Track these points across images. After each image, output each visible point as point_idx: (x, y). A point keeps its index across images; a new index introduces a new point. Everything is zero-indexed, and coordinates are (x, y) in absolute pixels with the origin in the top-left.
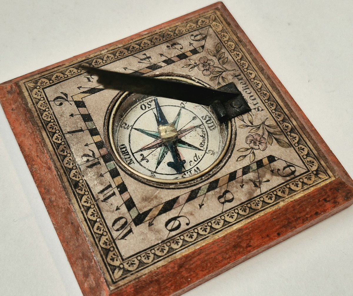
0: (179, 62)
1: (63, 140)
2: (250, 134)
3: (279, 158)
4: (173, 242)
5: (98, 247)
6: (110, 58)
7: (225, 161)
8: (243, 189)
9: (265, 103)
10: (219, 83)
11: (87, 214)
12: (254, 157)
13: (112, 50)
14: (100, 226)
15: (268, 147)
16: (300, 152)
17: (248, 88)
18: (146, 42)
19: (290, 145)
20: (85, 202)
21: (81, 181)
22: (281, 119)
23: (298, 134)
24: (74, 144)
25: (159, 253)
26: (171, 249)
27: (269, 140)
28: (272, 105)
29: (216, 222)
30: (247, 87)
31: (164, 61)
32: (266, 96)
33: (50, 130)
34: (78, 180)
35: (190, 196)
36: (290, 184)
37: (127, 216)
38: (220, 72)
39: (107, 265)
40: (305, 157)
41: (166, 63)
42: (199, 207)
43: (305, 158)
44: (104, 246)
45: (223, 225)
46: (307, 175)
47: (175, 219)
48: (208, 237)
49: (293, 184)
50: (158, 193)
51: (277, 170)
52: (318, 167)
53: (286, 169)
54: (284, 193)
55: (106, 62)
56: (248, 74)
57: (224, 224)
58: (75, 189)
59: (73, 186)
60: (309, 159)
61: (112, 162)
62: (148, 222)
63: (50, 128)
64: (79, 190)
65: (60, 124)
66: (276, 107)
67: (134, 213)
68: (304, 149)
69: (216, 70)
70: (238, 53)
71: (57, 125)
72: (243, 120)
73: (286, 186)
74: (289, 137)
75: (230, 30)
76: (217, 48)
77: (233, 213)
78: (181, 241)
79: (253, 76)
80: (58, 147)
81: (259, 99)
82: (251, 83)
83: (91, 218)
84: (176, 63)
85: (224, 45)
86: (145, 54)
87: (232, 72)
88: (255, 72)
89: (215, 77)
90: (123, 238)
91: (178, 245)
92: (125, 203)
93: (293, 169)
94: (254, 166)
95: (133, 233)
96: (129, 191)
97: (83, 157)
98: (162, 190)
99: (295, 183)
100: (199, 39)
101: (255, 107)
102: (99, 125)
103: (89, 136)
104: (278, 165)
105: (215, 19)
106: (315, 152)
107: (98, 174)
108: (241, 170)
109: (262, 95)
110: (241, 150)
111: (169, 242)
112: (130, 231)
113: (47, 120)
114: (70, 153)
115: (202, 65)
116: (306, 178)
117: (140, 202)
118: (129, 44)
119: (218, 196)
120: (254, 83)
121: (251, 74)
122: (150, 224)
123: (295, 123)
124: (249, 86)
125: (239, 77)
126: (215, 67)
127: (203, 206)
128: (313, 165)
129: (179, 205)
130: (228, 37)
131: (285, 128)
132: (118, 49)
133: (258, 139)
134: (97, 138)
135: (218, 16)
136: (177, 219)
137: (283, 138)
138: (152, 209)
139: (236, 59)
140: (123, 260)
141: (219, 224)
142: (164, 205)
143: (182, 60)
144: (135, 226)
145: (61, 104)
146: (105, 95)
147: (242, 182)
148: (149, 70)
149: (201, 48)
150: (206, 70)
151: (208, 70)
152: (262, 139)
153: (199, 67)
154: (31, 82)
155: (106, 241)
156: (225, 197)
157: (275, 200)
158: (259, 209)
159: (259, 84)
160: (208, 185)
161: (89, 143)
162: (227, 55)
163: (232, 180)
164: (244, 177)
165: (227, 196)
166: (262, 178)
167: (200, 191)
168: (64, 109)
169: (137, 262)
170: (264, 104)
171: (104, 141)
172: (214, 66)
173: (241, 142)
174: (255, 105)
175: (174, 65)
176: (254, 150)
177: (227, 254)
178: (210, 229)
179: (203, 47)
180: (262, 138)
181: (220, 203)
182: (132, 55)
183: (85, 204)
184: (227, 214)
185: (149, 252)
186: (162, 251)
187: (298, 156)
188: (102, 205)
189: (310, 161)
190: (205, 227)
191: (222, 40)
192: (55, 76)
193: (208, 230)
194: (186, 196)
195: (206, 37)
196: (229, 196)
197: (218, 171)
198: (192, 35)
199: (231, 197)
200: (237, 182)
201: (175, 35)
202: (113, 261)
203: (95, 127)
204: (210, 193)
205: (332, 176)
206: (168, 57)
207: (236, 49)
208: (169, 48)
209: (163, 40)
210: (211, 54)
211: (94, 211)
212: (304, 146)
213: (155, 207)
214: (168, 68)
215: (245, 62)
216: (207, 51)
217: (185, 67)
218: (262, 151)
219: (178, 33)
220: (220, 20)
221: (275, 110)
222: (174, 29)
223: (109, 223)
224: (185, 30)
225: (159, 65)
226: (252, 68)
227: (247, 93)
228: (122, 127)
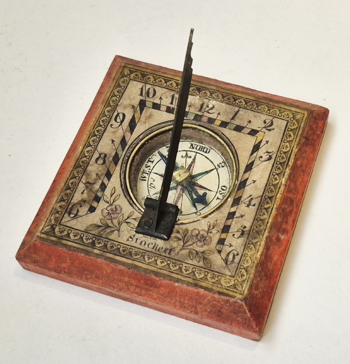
0: (223, 221)
1: (236, 104)
2: (121, 214)
3: (87, 215)
4: (111, 110)
5: (151, 73)
6: (274, 180)
7: (123, 180)
8: (95, 174)
10: (178, 232)
11: (175, 82)
12: (104, 199)
13: (280, 187)
14: (161, 83)
15: (101, 216)
16: (75, 232)
17: (153, 248)
18: (264, 216)
19: (86, 231)
21: (198, 93)
22: (109, 245)
23: (87, 245)
24: (227, 108)
25: (114, 98)
26: (109, 105)
27: (104, 221)
28: (124, 251)
29: (95, 141)
30: (155, 249)
31: (234, 213)
32: (135, 254)
33: (251, 103)
34: (201, 93)
35: (125, 141)
36: (66, 203)
37: (152, 100)
38: (186, 242)
39: (137, 71)
40: (70, 232)
41: (232, 212)
42: (114, 140)
43: (68, 231)
44: (148, 76)
45: (89, 143)
46: (58, 221)
47: (122, 122)
48: (93, 129)
49: (64, 205)
50: (146, 126)
51: (82, 205)
52: (54, 233)
53: (76, 211)
54: (66, 194)
55: (273, 175)
56: (164, 261)
58: (197, 87)
59: (199, 87)
60: (65, 233)
61: (193, 118)
62: (136, 107)
64: (194, 89)
66: (120, 252)
67: (149, 104)
68: (75, 237)
69: (190, 241)
70: (188, 272)
71: (251, 109)
72: (135, 219)
73: (68, 200)
74: (91, 236)
75: (214, 288)
76: (209, 262)
77: (89, 154)
78: (107, 114)
79: (158, 262)
80: (234, 99)
81: (137, 247)
82: (155, 255)
83: (170, 82)
84: (225, 220)
85: (205, 269)
86: (254, 205)
87: (177, 250)
88: (160, 268)
89: (186, 235)
90: (142, 89)
91: (107, 111)
92: (160, 105)
93: (72, 216)
94: (99, 194)
95: (139, 95)
96: (165, 112)
97: (213, 106)
98: (146, 129)
99: (63, 207)
100: (229, 256)
101: (135, 237)
102: (226, 132)
103: (224, 120)
104: (84, 210)
105: (235, 288)
106: (64, 242)
107: (193, 105)
108: (106, 184)
109: (139, 252)
110: (118, 197)
111: (114, 108)
112: (141, 95)
113: (261, 106)
114: (223, 102)
115: (205, 236)
116: (58, 217)
117: (151, 112)
119: (108, 156)
120: (152, 257)
121: (162, 263)
122: (133, 107)
123: (96, 251)
124: (154, 251)
125: (168, 252)
126: (194, 243)
127: (111, 142)
128: (59, 231)
129: (126, 131)
130: (209, 279)
131: (100, 241)
132: (277, 191)
133: (113, 216)
134: (218, 123)
135: (236, 292)
136: (120, 123)
137: (95, 232)
138: (141, 115)
139: (184, 265)
140: (131, 79)
141: (92, 141)
142: (136, 122)
143: (223, 226)
144: (141, 99)
145: (265, 122)
146: (245, 152)
147: (99, 177)
148: (237, 197)
149: (220, 249)
150: (198, 235)
151: (196, 236)
152: (110, 218)
153: (205, 231)
154: (302, 118)
155: (149, 80)
156: (102, 159)
157: (68, 184)
158: (74, 170)
160: (120, 156)
161: (219, 116)
162: (195, 262)
163: (107, 173)
164: (101, 182)
166: (88, 191)
167: (121, 149)
168: (260, 121)
169: (123, 85)
170: (131, 246)
171: (212, 125)
173: (122, 202)
174: (137, 239)
175: (224, 217)
176: (109, 205)
178: (95, 134)
179: (220, 252)
180: (111, 218)
181: (102, 153)
182: (262, 196)
184: (92, 151)
185: (120, 94)
186: (113, 101)
187: (75, 228)
188: (172, 93)
189: (63, 232)
190: (99, 132)
191: (211, 272)
192: (292, 135)
193: (96, 132)
194: (127, 139)
195: (226, 263)
196: (100, 161)
197: (121, 170)
198: (238, 254)
199: (98, 162)
200: (102, 174)
201: (251, 243)
202: (135, 75)
203: (227, 128)
204: (114, 153)
205: (40, 235)
206: (235, 219)
207: (192, 274)
208: (243, 227)
209: (254, 230)
210: (207, 251)
211: (173, 87)
212: (76, 239)
213: (140, 117)
214: (226, 211)
215: (175, 268)
216: (213, 251)
217: (215, 222)
218: (103, 209)
219: (250, 246)
220: (231, 291)
221: (119, 249)
222: (256, 247)
223: (157, 88)
224: (247, 254)
225: (235, 206)
226: (166, 269)
227: (151, 244)
228: (223, 162)
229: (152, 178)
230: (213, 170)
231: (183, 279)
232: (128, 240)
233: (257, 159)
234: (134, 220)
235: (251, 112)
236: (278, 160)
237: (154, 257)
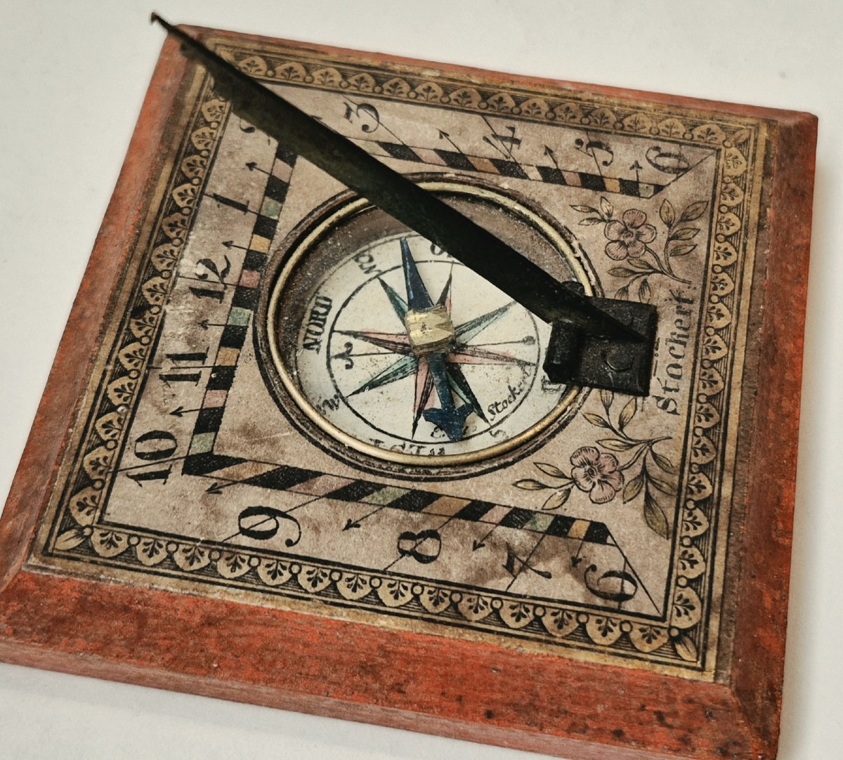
0: (573, 191)
1: (191, 205)
2: (597, 446)
3: (618, 543)
4: (228, 559)
5: (75, 461)
7: (487, 466)
8: (474, 555)
9: (694, 403)
10: (625, 290)
11: (110, 382)
12: (559, 503)
13: (450, 79)
14: (115, 423)
15: (614, 501)
16: (681, 565)
17: (684, 344)
18: (538, 104)
19: (672, 533)
20: (127, 356)
21: (155, 310)
22: (702, 459)
23: (713, 521)
24: (207, 227)
25: (179, 558)
26: (211, 569)
27: (629, 488)
28: (708, 416)
29: (354, 582)
30: (685, 340)
31: (542, 169)
32: (711, 386)
33: (184, 169)
34: (152, 303)
35: (345, 488)
36: (591, 617)
37: (184, 440)
38: (650, 267)
39: (63, 509)
40: (683, 582)
41: (543, 176)
42: (344, 524)
43: (681, 586)
44: (88, 468)
45: (362, 599)
46: (651, 626)
47: (273, 513)
48: (308, 599)
49: (599, 622)
50: (286, 437)
51: (587, 566)
52: (694, 627)
53: (612, 579)
54: (560, 627)
55: (415, 98)
56: (715, 311)
57: (367, 596)
58: (131, 317)
59: (131, 310)
60: (689, 593)
61: (248, 311)
62: (215, 481)
63: (189, 165)
64: (138, 324)
65: (214, 169)
66: (714, 427)
67: (202, 445)
68: (696, 562)
69: (642, 258)
70: (731, 249)
71: (207, 167)
72: (607, 407)
73: (579, 613)
74: (684, 514)
75: (757, 187)
76: (690, 210)
77: (406, 588)
78: (246, 568)
79: (721, 323)
80: (172, 212)
81: (689, 385)
82: (701, 335)
83: (112, 395)
84: (566, 188)
85: (712, 214)
86: (513, 129)
87: (676, 285)
88: (734, 316)
89: (627, 270)
90: (138, 478)
91: (233, 570)
92: (201, 410)
93: (629, 588)
94: (543, 523)
95: (164, 483)
96: (230, 391)
97: (200, 264)
98: (299, 435)
99: (604, 623)
100: (665, 165)
101: (662, 395)
102: (288, 219)
103: (251, 229)
104: (603, 557)
106: (718, 589)
107: (201, 317)
108: (507, 511)
109: (704, 378)
110: (545, 468)
111: (220, 551)
112: (164, 475)
113: (196, 145)
114: (184, 239)
115: (623, 227)
116: (641, 630)
117: (232, 431)
118: (498, 87)
119: (408, 529)
120: (709, 341)
121: (720, 315)
122: (214, 490)
123: (727, 491)
124: (691, 341)
125: (686, 306)
126: (647, 249)
127: (355, 529)
128: (686, 613)
129: (308, 491)
130: (738, 201)
131: (693, 488)
132: (464, 84)
133: (607, 470)
134: (260, 244)
135: (756, 140)
136: (278, 518)
137: (667, 506)
138: (246, 461)
139: (712, 262)
140: (100, 521)
141: (354, 590)
142: (274, 470)
143: (584, 190)
144: (181, 472)
145: (250, 130)
147: (486, 537)
148: (494, 170)
149: (652, 188)
150: (622, 243)
151: (627, 246)
152: (616, 475)
153: (609, 229)
155: (101, 461)
156: (421, 543)
157: (525, 628)
158: (470, 621)
159: (720, 349)
160: (403, 492)
161: (235, 244)
162: (701, 240)
163: (466, 519)
164: (501, 529)
165: (425, 543)
166: (538, 560)
167: (375, 494)
168: (247, 142)
169: (123, 545)
170: (690, 400)
171: (270, 257)
172: (647, 245)
173: (559, 452)
174: (666, 389)
175: (557, 190)
176: (575, 487)
177: (335, 671)
178: (327, 588)
179: (659, 188)
180: (617, 473)
181: (398, 547)
182: (483, 115)
183: (124, 361)
184: (393, 582)
185: (164, 544)
186: (191, 560)
187: (666, 570)
188: (155, 384)
189: (687, 601)
190: (320, 575)
191: (718, 199)
192: (287, 65)
193: (320, 586)
194: (338, 484)
195: (686, 170)
196: (429, 547)
197: (452, 479)
198: (657, 149)
199: (432, 552)
200: (474, 530)
201: (619, 125)
202: (80, 510)
203: (275, 218)
204: (394, 512)
205: (710, 671)
206: (559, 165)
207: (733, 240)
208: (579, 146)
209: (581, 121)
210: (664, 215)
211: (130, 385)
212: (703, 555)
213: (255, 461)
214: (535, 188)
215: (728, 280)
216: (661, 202)
217: (579, 208)
218: (590, 502)
219: (629, 126)
220: (755, 150)
221: (706, 432)
222: (627, 112)
223: (137, 431)
224: (651, 128)
225: (522, 171)
226: (736, 303)
227: (672, 351)
228: (357, 260)
229: (432, 435)
230: (383, 284)
231: (752, 260)
232: (674, 412)
233: (373, 136)
234: (611, 409)
235: (218, 167)
236: (370, 90)
237: (708, 335)
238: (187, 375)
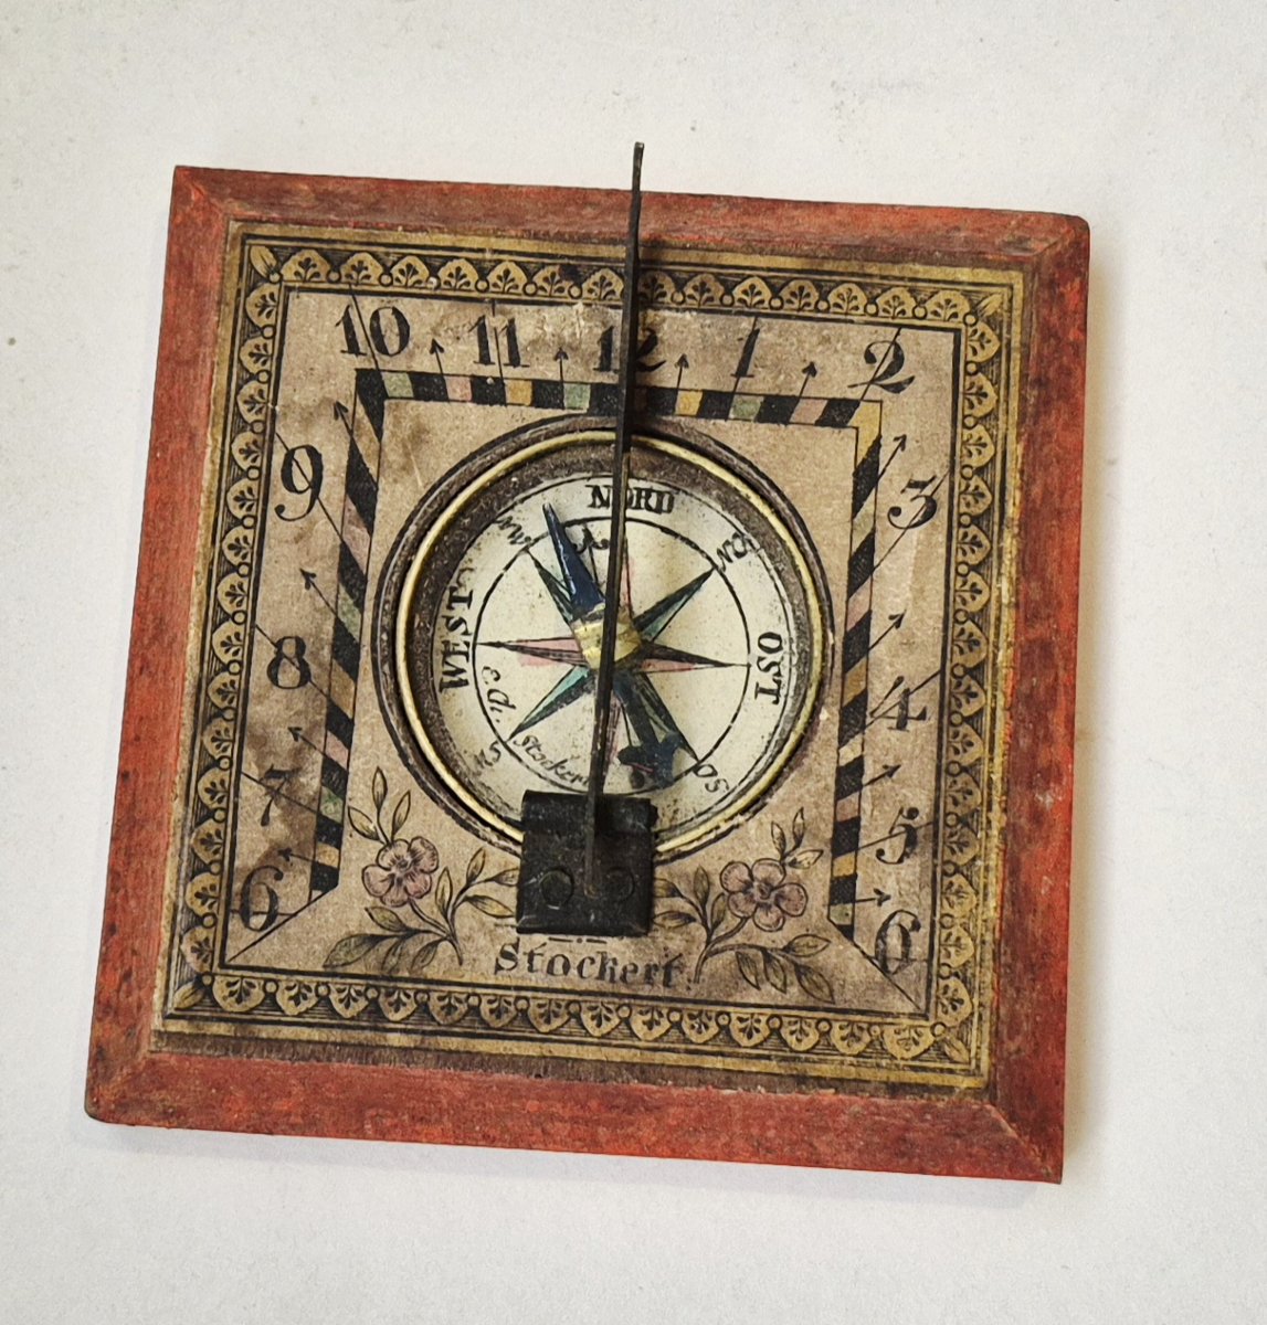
0: (827, 811)
1: (737, 304)
2: (440, 870)
3: (313, 905)
4: (255, 442)
5: (362, 244)
6: (967, 596)
7: (400, 733)
8: (284, 730)
9: (514, 993)
10: (674, 892)
11: (468, 260)
12: (359, 828)
13: (998, 619)
14: (414, 278)
15: (368, 897)
16: (292, 984)
17: (601, 976)
18: (971, 750)
19: (330, 972)
20: (507, 272)
21: (575, 292)
22: (435, 1005)
23: (352, 1023)
24: (707, 329)
25: (250, 389)
26: (242, 426)
27: (387, 914)
28: (497, 1012)
29: (239, 592)
30: (608, 977)
31: (858, 765)
32: (542, 1015)
33: (792, 283)
34: (584, 286)
35: (355, 564)
36: (218, 877)
37: (401, 363)
38: (716, 925)
39: (300, 244)
40: (271, 987)
41: (848, 765)
42: (309, 570)
43: (265, 985)
44: (354, 260)
45: (219, 605)
46: (213, 952)
47: (316, 485)
48: (214, 542)
49: (213, 887)
50: (415, 481)
51: (281, 869)
52: (215, 1004)
53: (267, 900)
54: (203, 842)
55: (957, 573)
56: (656, 1016)
57: (222, 609)
58: (562, 265)
59: (572, 262)
60: (257, 995)
61: (587, 405)
62: (350, 407)
63: (801, 289)
64: (553, 275)
65: (800, 323)
66: (482, 1021)
67: (397, 384)
68: (297, 1003)
69: (729, 915)
70: (757, 1038)
71: (801, 314)
72: (497, 879)
73: (221, 862)
75: (866, 1074)
76: (816, 978)
77: (236, 653)
78: (245, 465)
79: (638, 1027)
80: (723, 282)
81: (541, 984)
82: (616, 1000)
83: (451, 266)
84: (831, 801)
85: (813, 1009)
86: (922, 717)
87: (692, 962)
88: (651, 1045)
89: (706, 894)
90: (347, 321)
91: (241, 451)
92: (441, 376)
93: (258, 921)
94: (331, 810)
95: (343, 352)
96: (470, 405)
97: (649, 333)
98: (420, 497)
99: (211, 893)
100: (888, 940)
101: (521, 950)
102: (731, 433)
103: (709, 386)
104: (294, 888)
105: (944, 1056)
106: (265, 1032)
107: (572, 349)
108: (343, 764)
109: (553, 1004)
110: (405, 806)
111: (264, 432)
112: (353, 348)
113: (835, 291)
114: (684, 306)
115: (776, 884)
116: (207, 940)
117: (418, 416)
118: (995, 689)
119: (308, 646)
120: (609, 1010)
121: (650, 1025)
122: (339, 410)
123: (395, 1039)
124: (606, 986)
125: (659, 977)
126: (744, 920)
127: (303, 583)
128: (232, 994)
129: (346, 522)
130: (841, 1046)
131: (396, 996)
132: (992, 638)
133: (409, 884)
134: (689, 403)
135: (951, 1071)
136: (310, 491)
137: (367, 964)
138: (380, 439)
139: (735, 1012)
140: (289, 289)
141: (228, 594)
142: (371, 476)
143: (831, 826)
144: (359, 367)
145: (870, 358)
146: (829, 506)
147: (306, 741)
148: (849, 697)
149: (847, 922)
150: (748, 885)
151: (745, 891)
152: (402, 896)
153: (771, 865)
154: (1005, 306)
155: (364, 273)
156: (294, 664)
157: (198, 799)
158: (202, 734)
159: (599, 1025)
160: (356, 635)
161: (685, 371)
162: (768, 993)
163: (329, 716)
164: (320, 758)
165: (294, 669)
166: (282, 808)
167: (351, 601)
168: (848, 358)
169: (262, 321)
170: (518, 988)
171: (670, 418)
172: (750, 921)
173: (427, 821)
174: (531, 956)
175: (826, 788)
176: (382, 846)
178: (229, 562)
179: (847, 932)
180: (406, 897)
181: (284, 638)
182: (942, 672)
183: (499, 270)
184: (242, 637)
185: (267, 366)
186: (251, 401)
187: (283, 966)
188: (472, 313)
189: (248, 994)
190: (244, 552)
191: (840, 1017)
192: (988, 388)
193: (230, 555)
194: (360, 554)
195: (884, 969)
196: (289, 675)
197: (379, 693)
198: (916, 926)
199: (283, 679)
200: (315, 725)
201: (950, 869)
202: (300, 264)
203: (732, 416)
204: (329, 627)
205: (164, 1025)
206: (869, 787)
207: (774, 1040)
208: (905, 813)
209: (950, 813)
210: (803, 941)
211: (468, 283)
212: (306, 1012)
213: (381, 450)
214: (824, 759)
215: (707, 1035)
216: (824, 935)
217: (799, 820)
218: (363, 866)
219: (951, 884)
220: (933, 1070)
221: (475, 1010)
222: (975, 879)
223: (405, 305)
224: (951, 916)
225: (852, 737)
226: (672, 1046)
227: (588, 961)
228: (735, 536)
229: (486, 668)
230: (706, 576)
231: (745, 1069)
232: (498, 968)
233: (882, 524)
234: (494, 885)
235: (805, 326)
236: (963, 509)
237: (617, 1010)
238: (487, 348)
